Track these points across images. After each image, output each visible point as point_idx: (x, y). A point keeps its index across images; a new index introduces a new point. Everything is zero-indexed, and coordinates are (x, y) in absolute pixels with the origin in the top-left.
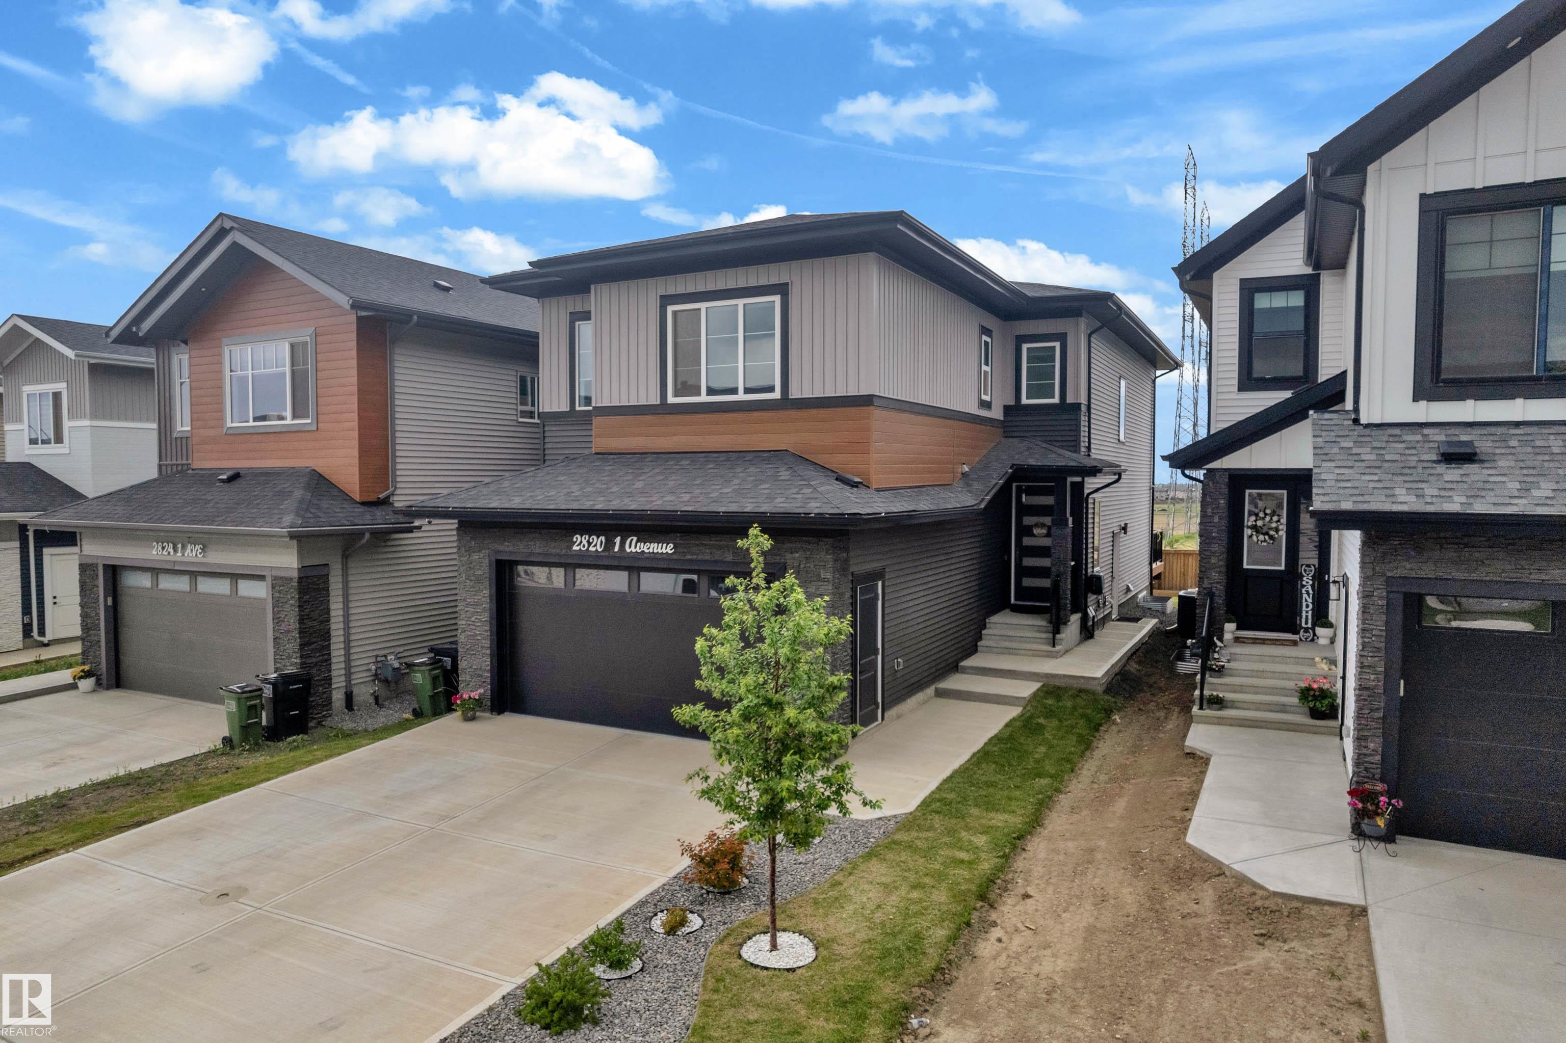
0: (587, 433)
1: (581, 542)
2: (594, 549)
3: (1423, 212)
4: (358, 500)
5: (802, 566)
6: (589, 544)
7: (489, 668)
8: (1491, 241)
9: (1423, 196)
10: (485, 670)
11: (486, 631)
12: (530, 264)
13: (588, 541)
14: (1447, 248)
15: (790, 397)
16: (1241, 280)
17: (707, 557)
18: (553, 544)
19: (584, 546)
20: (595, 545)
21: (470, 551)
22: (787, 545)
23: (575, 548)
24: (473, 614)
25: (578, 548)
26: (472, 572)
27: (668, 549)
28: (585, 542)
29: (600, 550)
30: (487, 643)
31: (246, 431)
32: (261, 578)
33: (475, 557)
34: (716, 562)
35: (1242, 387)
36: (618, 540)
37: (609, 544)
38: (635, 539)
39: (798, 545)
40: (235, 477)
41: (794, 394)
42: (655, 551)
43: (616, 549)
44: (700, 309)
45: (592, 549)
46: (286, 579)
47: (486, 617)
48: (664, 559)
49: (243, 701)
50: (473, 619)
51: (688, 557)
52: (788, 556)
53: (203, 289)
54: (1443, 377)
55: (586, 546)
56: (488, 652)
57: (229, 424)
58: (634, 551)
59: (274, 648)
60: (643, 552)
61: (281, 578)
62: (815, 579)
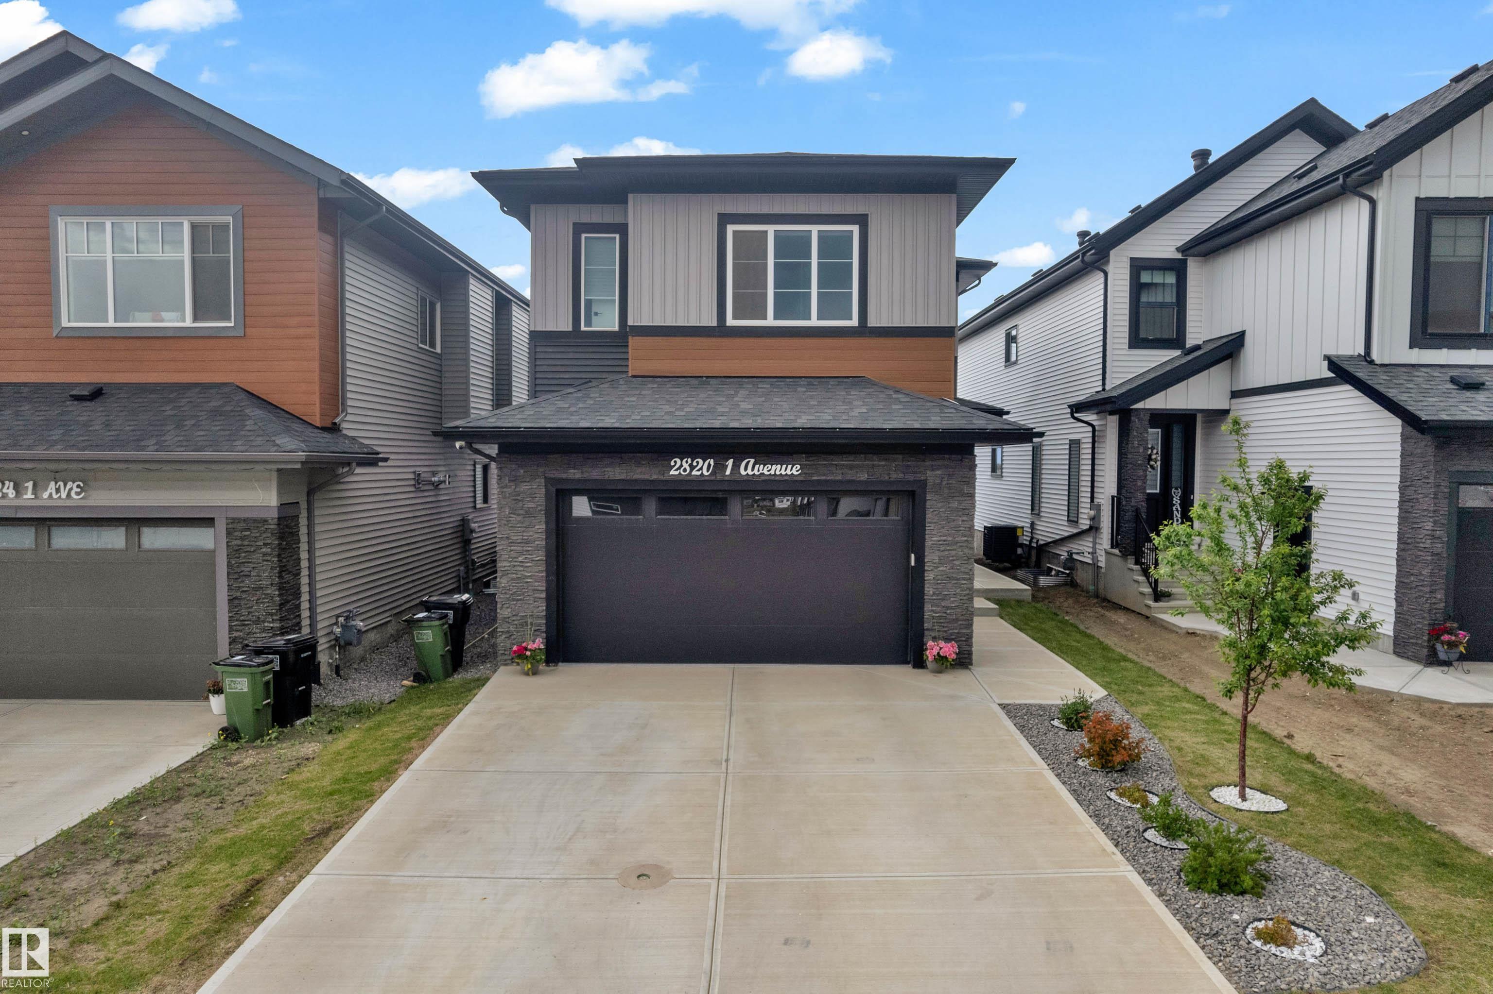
0: (622, 356)
1: (681, 466)
2: (699, 473)
3: (1417, 211)
4: (318, 425)
5: (944, 483)
6: (692, 467)
7: (544, 613)
8: (1455, 236)
9: (1418, 199)
10: (538, 617)
11: (542, 571)
12: (576, 160)
13: (691, 466)
14: (1433, 239)
15: (869, 325)
16: (1131, 259)
17: (839, 478)
18: (639, 470)
19: (685, 470)
20: (701, 469)
21: (515, 480)
22: (928, 463)
23: (672, 472)
24: (521, 553)
25: (677, 473)
26: (521, 504)
27: (795, 470)
28: (686, 466)
29: (706, 473)
30: (542, 586)
31: (96, 334)
32: (208, 522)
33: (524, 487)
34: (849, 482)
35: (1132, 345)
36: (730, 462)
37: (720, 467)
38: (752, 461)
39: (940, 463)
40: (97, 393)
41: (872, 322)
42: (778, 473)
43: (728, 472)
44: (766, 232)
45: (694, 473)
46: (255, 520)
47: (540, 556)
48: (786, 481)
49: (258, 677)
50: (520, 559)
51: (815, 478)
52: (929, 473)
53: (25, 133)
54: (1430, 331)
55: (688, 469)
56: (543, 595)
57: (65, 323)
58: (751, 473)
59: (230, 611)
60: (763, 474)
61: (239, 520)
62: (957, 494)
